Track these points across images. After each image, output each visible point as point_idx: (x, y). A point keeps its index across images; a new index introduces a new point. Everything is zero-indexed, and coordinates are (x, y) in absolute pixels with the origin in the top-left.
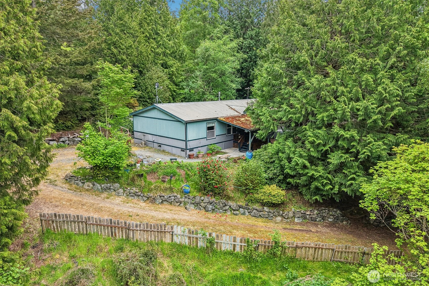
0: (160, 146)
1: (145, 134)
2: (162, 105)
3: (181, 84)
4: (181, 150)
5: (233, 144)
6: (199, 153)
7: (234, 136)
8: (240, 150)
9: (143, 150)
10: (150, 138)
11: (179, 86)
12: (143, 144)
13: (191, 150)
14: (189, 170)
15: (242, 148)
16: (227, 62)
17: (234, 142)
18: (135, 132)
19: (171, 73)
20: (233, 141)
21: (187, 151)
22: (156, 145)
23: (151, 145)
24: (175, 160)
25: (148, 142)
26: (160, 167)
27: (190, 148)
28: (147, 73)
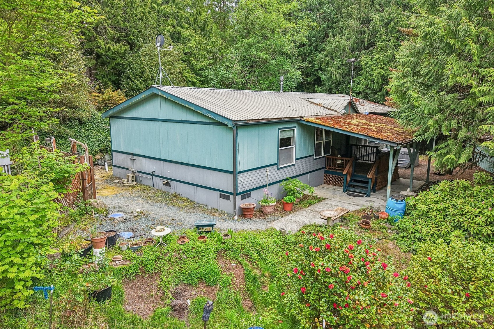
0: (168, 184)
1: (135, 157)
2: (173, 89)
3: (204, 73)
4: (222, 196)
5: (323, 177)
6: (266, 202)
7: (327, 159)
8: (347, 191)
9: (127, 195)
10: (146, 165)
11: (201, 75)
12: (130, 179)
13: (246, 194)
14: (252, 261)
15: (350, 186)
16: (284, 32)
17: (326, 172)
18: (113, 153)
19: (188, 50)
20: (323, 170)
21: (237, 197)
22: (159, 183)
23: (147, 181)
24: (208, 229)
25: (140, 174)
26: (166, 254)
27: (242, 190)
28: (143, 44)
